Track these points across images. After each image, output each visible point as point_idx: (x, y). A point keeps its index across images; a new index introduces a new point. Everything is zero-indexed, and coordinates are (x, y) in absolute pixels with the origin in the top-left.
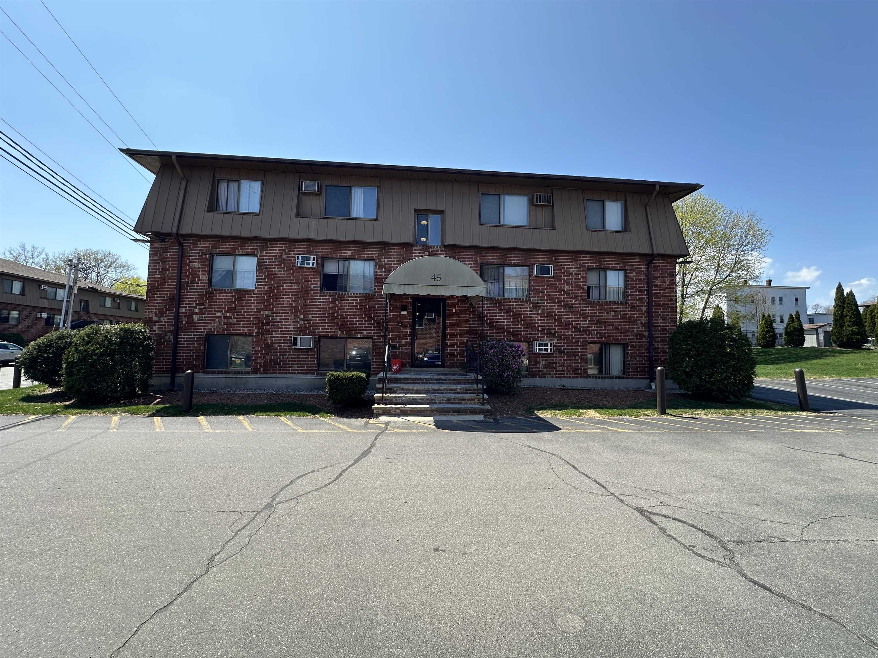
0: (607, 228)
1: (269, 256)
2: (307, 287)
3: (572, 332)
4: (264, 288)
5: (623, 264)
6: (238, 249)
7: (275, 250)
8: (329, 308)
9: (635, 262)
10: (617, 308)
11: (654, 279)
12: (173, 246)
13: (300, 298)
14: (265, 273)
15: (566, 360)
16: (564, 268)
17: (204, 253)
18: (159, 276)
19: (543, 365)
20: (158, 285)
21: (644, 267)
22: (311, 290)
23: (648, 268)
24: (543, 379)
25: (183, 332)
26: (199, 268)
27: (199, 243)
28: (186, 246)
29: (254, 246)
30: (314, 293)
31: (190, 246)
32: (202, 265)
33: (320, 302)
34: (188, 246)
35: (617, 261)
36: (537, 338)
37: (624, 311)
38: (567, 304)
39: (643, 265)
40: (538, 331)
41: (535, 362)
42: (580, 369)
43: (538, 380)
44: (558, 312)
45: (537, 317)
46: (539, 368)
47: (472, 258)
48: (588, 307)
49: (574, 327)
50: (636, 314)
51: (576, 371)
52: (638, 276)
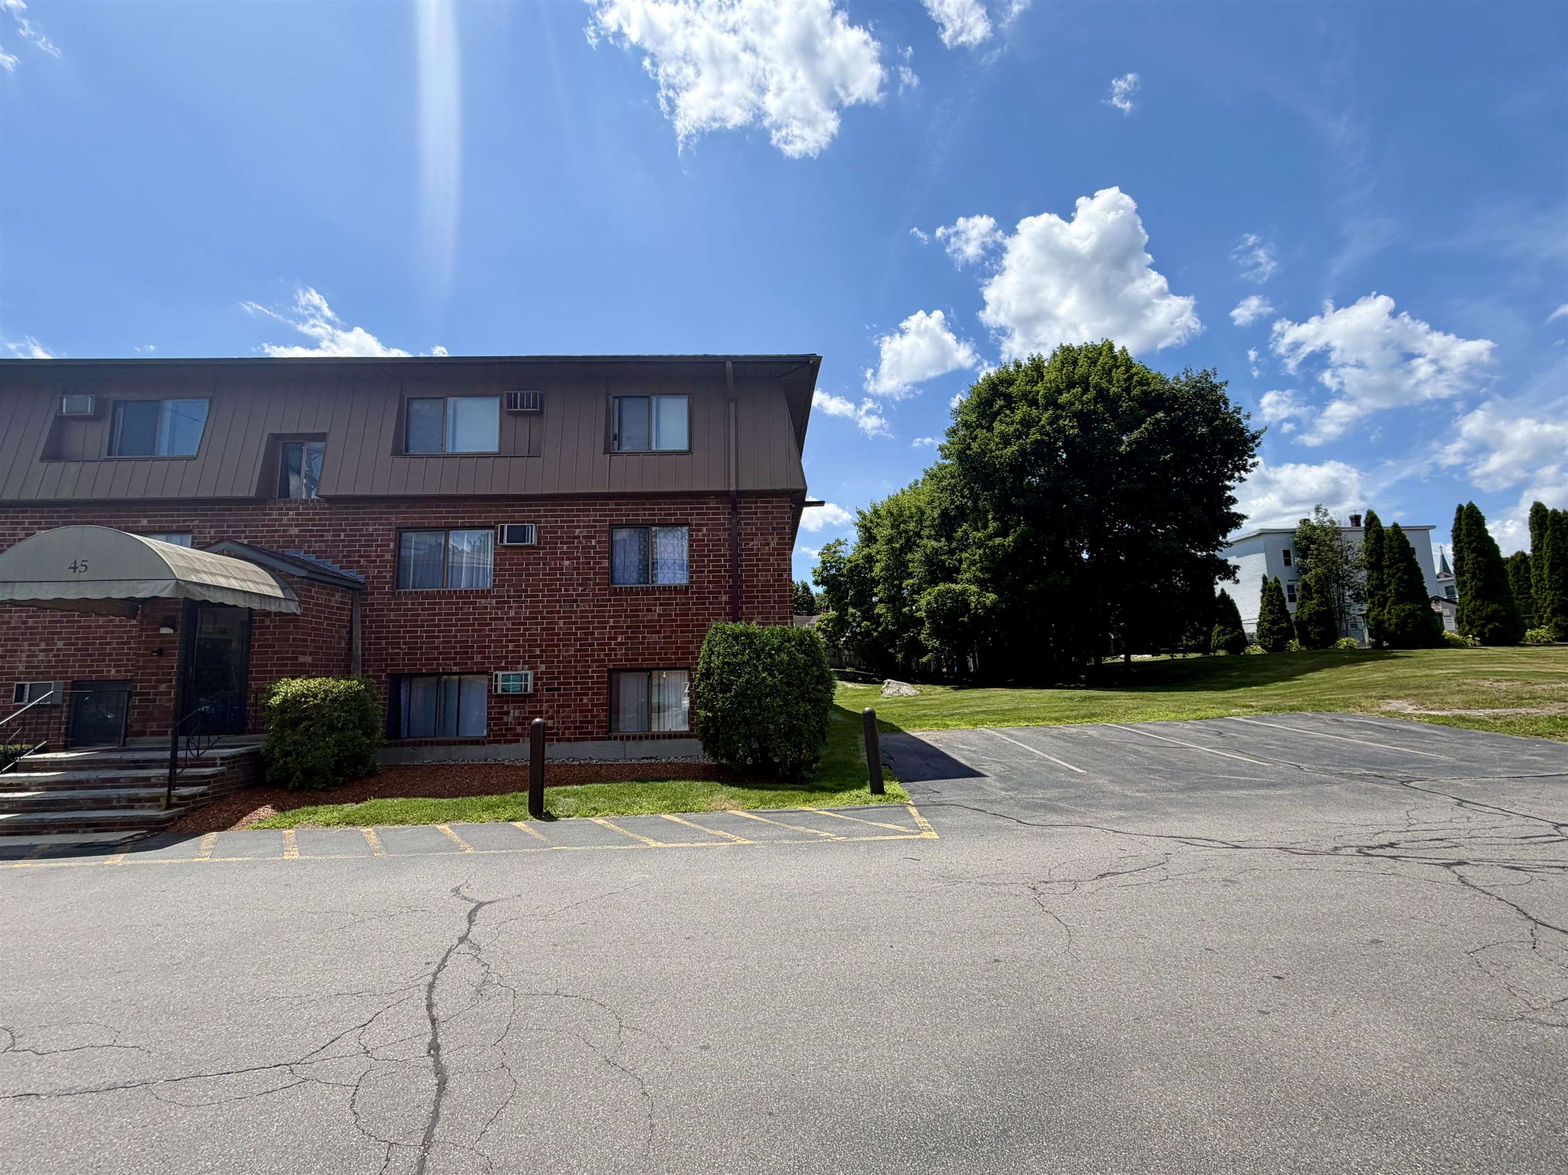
0: (656, 448)
3: (576, 650)
5: (681, 514)
9: (708, 509)
11: (745, 540)
15: (563, 706)
16: (562, 527)
21: (724, 517)
23: (733, 519)
24: (517, 745)
35: (670, 509)
36: (503, 664)
37: (684, 604)
38: (567, 596)
39: (724, 514)
40: (507, 652)
41: (499, 713)
42: (592, 722)
43: (503, 747)
44: (548, 613)
45: (505, 625)
46: (507, 723)
47: (381, 519)
48: (610, 600)
49: (580, 639)
50: (708, 609)
51: (582, 728)
52: (713, 535)
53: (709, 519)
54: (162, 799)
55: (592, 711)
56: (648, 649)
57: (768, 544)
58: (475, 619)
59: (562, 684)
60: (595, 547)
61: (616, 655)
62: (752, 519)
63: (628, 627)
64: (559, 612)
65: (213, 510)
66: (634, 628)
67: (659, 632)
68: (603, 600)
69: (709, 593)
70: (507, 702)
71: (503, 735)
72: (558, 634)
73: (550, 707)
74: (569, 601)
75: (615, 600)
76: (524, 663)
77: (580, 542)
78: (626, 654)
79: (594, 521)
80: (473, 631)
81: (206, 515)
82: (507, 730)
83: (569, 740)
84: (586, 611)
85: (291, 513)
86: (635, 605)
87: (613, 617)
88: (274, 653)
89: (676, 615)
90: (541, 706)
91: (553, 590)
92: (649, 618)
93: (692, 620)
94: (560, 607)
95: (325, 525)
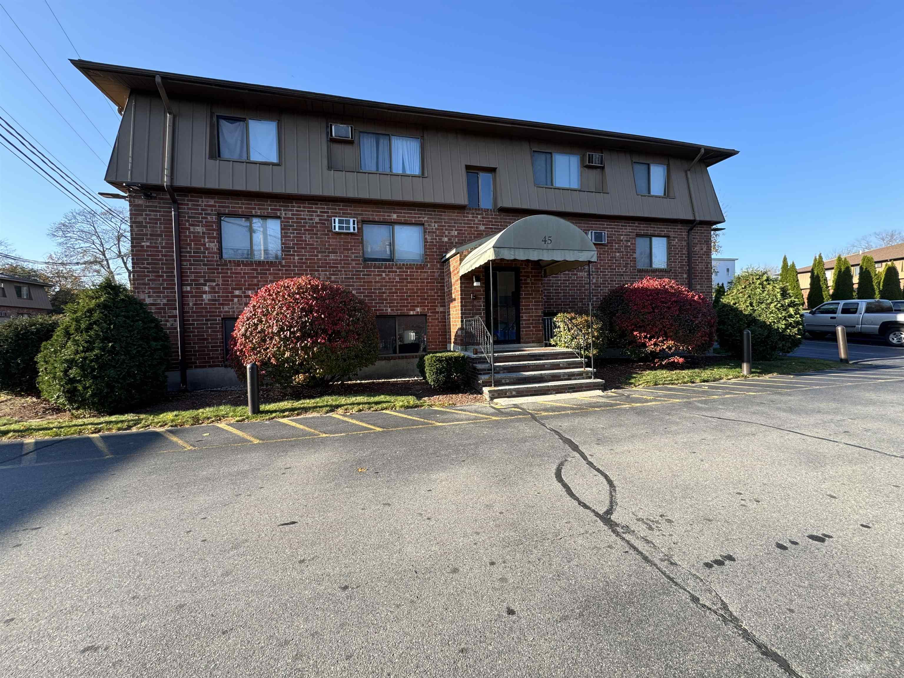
0: (652, 193)
1: (297, 219)
2: (347, 256)
4: (294, 259)
5: (667, 231)
6: (254, 209)
7: (304, 211)
8: (376, 282)
9: (678, 229)
11: (693, 246)
12: (164, 203)
13: (339, 271)
14: (293, 240)
16: (615, 235)
17: (209, 214)
18: (148, 244)
20: (148, 255)
21: (684, 234)
22: (352, 260)
23: (688, 235)
25: (190, 316)
26: (203, 233)
27: (200, 200)
28: (182, 204)
29: (275, 206)
30: (356, 264)
31: (188, 205)
32: (207, 230)
33: (364, 275)
34: (185, 204)
35: (659, 228)
38: (618, 272)
44: (611, 281)
48: (637, 275)
52: (680, 243)
53: (678, 235)
60: (630, 247)
62: (696, 235)
65: (435, 211)
68: (634, 275)
74: (620, 275)
75: (640, 275)
77: (623, 244)
79: (629, 232)
81: (431, 215)
85: (479, 216)
91: (612, 269)
94: (616, 278)
95: (498, 225)
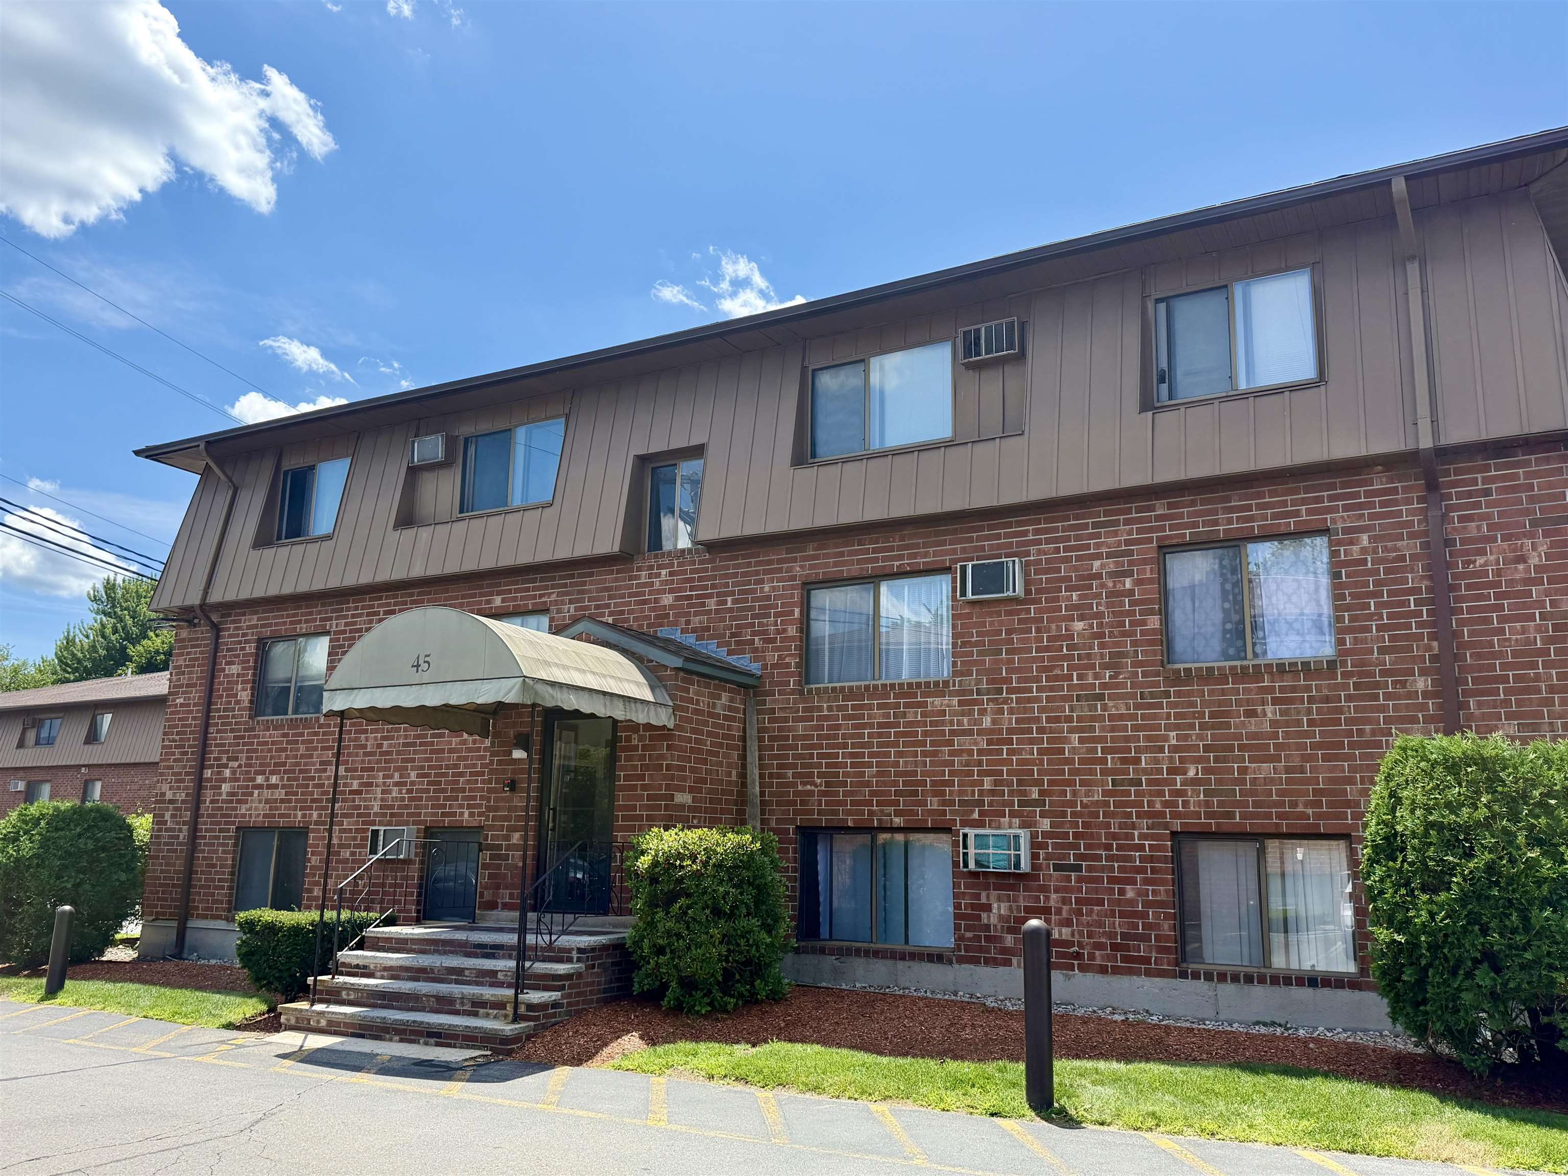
0: (1247, 381)
1: (350, 631)
3: (1106, 793)
5: (1309, 512)
6: (301, 622)
7: (362, 615)
9: (1370, 494)
10: (1294, 689)
12: (204, 632)
15: (1088, 902)
16: (1068, 560)
17: (249, 641)
18: (183, 700)
19: (1001, 917)
20: (181, 719)
21: (1408, 509)
23: (1430, 510)
24: (1001, 969)
25: (204, 823)
26: (240, 675)
27: (244, 619)
28: (223, 630)
29: (326, 612)
31: (229, 629)
32: (243, 669)
34: (226, 630)
35: (1284, 504)
36: (976, 816)
37: (1327, 699)
38: (1082, 687)
39: (1408, 501)
40: (981, 792)
41: (973, 907)
42: (1145, 938)
43: (983, 972)
44: (1049, 719)
45: (976, 744)
46: (987, 927)
47: (780, 570)
48: (1167, 695)
49: (1113, 772)
50: (1384, 708)
51: (1127, 948)
52: (1386, 549)
53: (1372, 517)
54: (508, 1005)
55: (1144, 915)
56: (1253, 793)
57: (1522, 559)
58: (925, 734)
59: (1083, 857)
60: (1131, 593)
61: (1185, 804)
62: (1478, 505)
63: (1207, 748)
64: (1069, 719)
65: (572, 576)
66: (1221, 750)
67: (1276, 759)
68: (1152, 695)
69: (1384, 673)
70: (987, 888)
71: (981, 949)
72: (1069, 761)
73: (1065, 901)
74: (1087, 698)
75: (1178, 694)
76: (1013, 814)
77: (1103, 586)
78: (1207, 804)
79: (1128, 542)
80: (925, 754)
81: (565, 586)
82: (988, 939)
83: (1103, 970)
84: (1121, 717)
85: (664, 572)
86: (1220, 703)
87: (1177, 727)
88: (644, 788)
89: (1311, 722)
90: (1047, 898)
91: (1057, 678)
92: (1253, 729)
93: (1350, 733)
94: (1072, 710)
95: (705, 588)
